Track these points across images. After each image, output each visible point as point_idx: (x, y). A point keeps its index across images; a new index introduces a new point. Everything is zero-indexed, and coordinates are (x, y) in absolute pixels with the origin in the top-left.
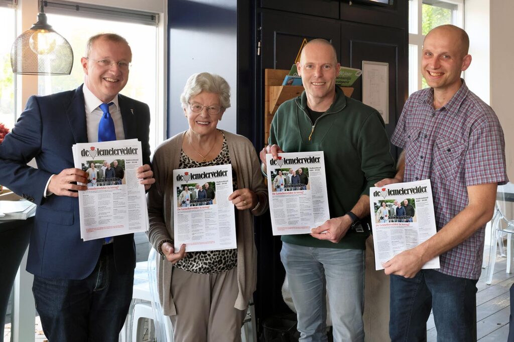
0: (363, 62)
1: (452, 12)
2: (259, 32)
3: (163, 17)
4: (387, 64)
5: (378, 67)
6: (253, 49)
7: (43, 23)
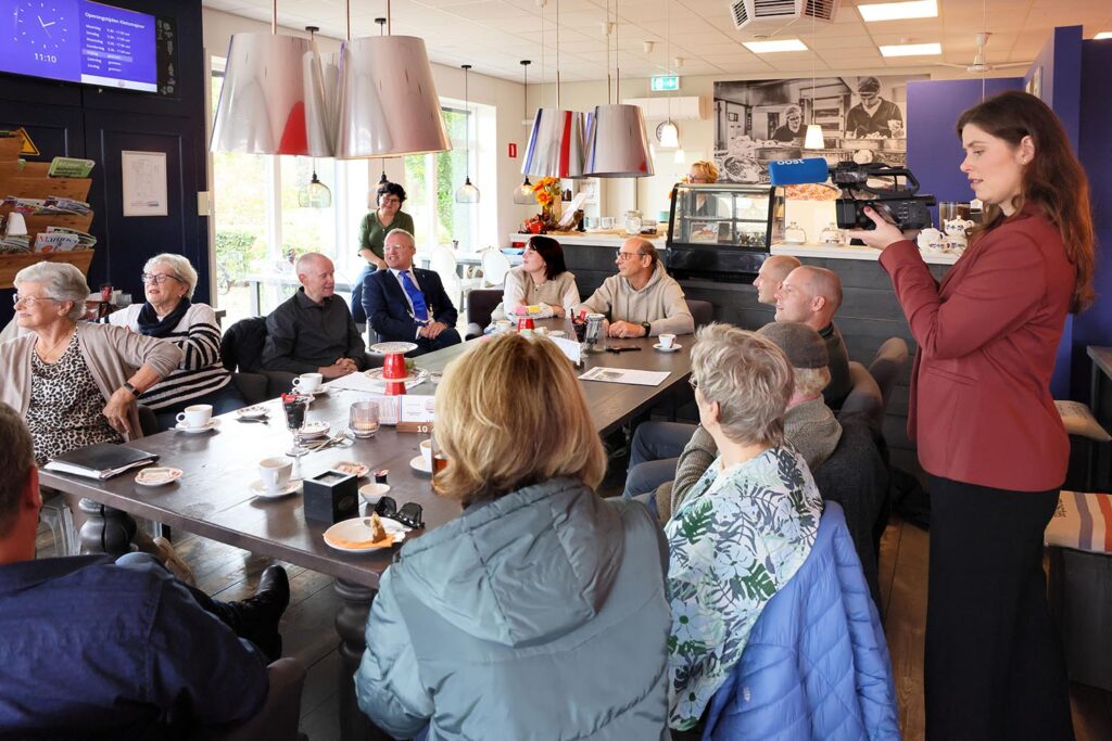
0: (123, 152)
4: (164, 154)
5: (149, 157)
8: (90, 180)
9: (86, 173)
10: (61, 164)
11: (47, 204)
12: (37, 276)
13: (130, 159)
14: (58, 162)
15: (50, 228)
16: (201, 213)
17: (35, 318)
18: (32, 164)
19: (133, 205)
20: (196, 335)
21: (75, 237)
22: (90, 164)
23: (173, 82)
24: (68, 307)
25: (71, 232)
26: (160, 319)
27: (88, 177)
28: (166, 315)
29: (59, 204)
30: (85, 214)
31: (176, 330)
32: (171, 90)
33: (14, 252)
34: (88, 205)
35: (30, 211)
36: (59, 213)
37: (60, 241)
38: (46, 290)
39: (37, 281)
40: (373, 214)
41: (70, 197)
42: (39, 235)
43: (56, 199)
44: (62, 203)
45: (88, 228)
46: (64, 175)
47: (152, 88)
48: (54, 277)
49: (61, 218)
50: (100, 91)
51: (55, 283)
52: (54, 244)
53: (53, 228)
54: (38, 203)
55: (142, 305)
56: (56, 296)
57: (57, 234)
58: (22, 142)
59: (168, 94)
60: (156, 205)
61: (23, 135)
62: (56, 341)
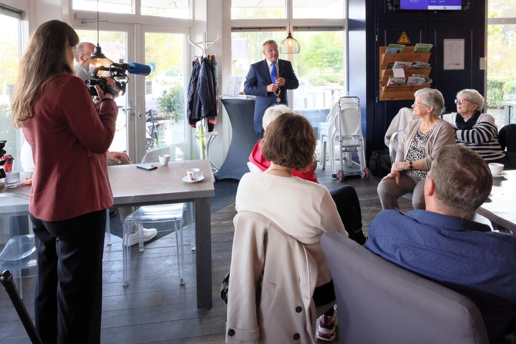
0: (444, 40)
2: (377, 32)
3: (346, 27)
4: (464, 39)
5: (456, 41)
6: (374, 39)
7: (290, 36)
8: (430, 54)
9: (429, 50)
10: (419, 47)
11: (413, 64)
12: (421, 94)
13: (447, 43)
14: (417, 46)
15: (413, 75)
16: (481, 68)
17: (418, 112)
18: (408, 47)
19: (448, 64)
21: (423, 79)
22: (431, 46)
23: (469, 4)
24: (432, 109)
25: (422, 77)
26: (466, 120)
27: (429, 52)
28: (468, 119)
29: (417, 64)
30: (428, 69)
32: (468, 7)
33: (400, 84)
34: (429, 65)
35: (406, 67)
36: (417, 68)
37: (417, 80)
38: (422, 100)
41: (422, 61)
42: (409, 78)
43: (417, 62)
44: (419, 64)
45: (428, 75)
46: (420, 51)
47: (459, 8)
48: (426, 95)
49: (418, 70)
50: (435, 12)
51: (426, 98)
52: (415, 82)
53: (415, 75)
54: (409, 64)
55: (456, 113)
57: (416, 78)
58: (404, 38)
59: (466, 10)
60: (459, 65)
61: (404, 35)
62: (428, 123)
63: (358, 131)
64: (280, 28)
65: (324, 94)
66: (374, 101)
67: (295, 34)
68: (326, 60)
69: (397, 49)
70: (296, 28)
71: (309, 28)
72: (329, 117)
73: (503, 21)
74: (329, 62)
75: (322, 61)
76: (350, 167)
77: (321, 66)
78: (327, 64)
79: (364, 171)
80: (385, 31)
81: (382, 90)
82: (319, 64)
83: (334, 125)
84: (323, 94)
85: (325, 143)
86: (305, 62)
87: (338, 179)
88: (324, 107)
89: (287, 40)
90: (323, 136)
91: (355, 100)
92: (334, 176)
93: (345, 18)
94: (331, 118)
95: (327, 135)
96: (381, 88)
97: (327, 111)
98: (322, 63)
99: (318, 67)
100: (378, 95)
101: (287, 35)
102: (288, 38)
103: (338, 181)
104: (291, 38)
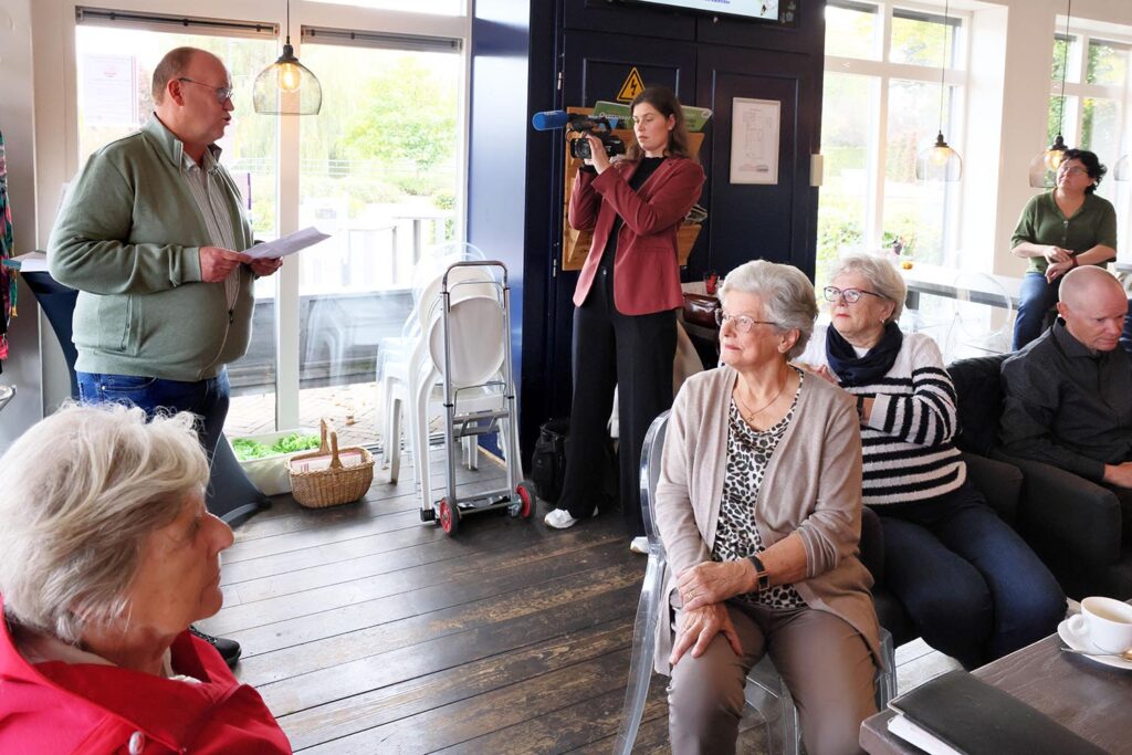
0: (735, 99)
1: (954, 30)
2: (560, 60)
3: (467, 42)
4: (779, 102)
5: (762, 106)
6: (551, 81)
7: (288, 57)
8: (702, 135)
9: (699, 126)
12: (754, 284)
13: (741, 108)
16: (814, 184)
17: (749, 354)
19: (740, 169)
20: (927, 387)
22: (706, 113)
23: (793, 8)
24: (792, 339)
27: (701, 131)
31: (892, 374)
32: (790, 17)
38: (767, 308)
39: (755, 292)
40: (1047, 196)
47: (772, 15)
48: (777, 288)
50: (716, 19)
51: (781, 299)
56: (780, 320)
58: (634, 86)
59: (787, 22)
60: (766, 170)
61: (634, 77)
62: (768, 392)
63: (501, 369)
64: (259, 28)
65: (394, 231)
66: (547, 270)
67: (305, 51)
68: (396, 140)
69: (616, 118)
70: (310, 33)
71: (353, 37)
72: (412, 322)
73: (847, 65)
74: (408, 145)
75: (390, 144)
76: (474, 469)
77: (388, 154)
78: (401, 151)
79: (519, 491)
80: (585, 61)
81: (569, 240)
82: (383, 149)
83: (428, 352)
84: (391, 231)
85: (398, 402)
86: (348, 143)
87: (439, 523)
88: (394, 282)
89: (280, 67)
90: (391, 380)
91: (493, 273)
92: (428, 515)
93: (464, 14)
94: (418, 325)
95: (405, 377)
96: (568, 234)
97: (405, 297)
98: (389, 147)
99: (381, 156)
100: (558, 253)
101: (281, 53)
102: (282, 61)
103: (440, 532)
104: (294, 61)
